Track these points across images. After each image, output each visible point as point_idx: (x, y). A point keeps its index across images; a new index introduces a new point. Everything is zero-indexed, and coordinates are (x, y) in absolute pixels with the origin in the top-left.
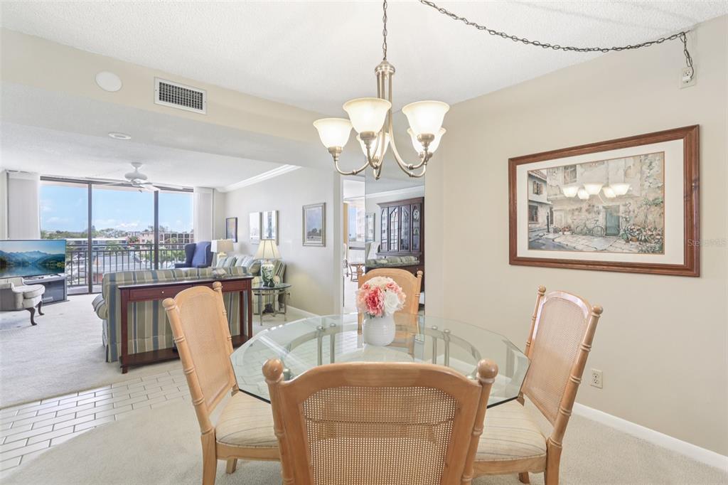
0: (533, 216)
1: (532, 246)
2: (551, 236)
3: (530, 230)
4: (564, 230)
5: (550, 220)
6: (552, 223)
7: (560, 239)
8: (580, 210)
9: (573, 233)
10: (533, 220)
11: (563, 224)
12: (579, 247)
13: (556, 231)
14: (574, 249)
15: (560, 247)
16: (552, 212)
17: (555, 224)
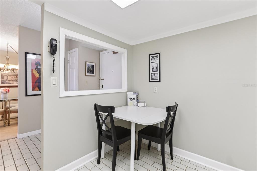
2: (8, 82)
4: (11, 81)
6: (8, 79)
7: (10, 82)
8: (14, 77)
9: (13, 81)
10: (3, 78)
11: (11, 79)
12: (14, 84)
13: (9, 81)
14: (13, 84)
16: (8, 77)
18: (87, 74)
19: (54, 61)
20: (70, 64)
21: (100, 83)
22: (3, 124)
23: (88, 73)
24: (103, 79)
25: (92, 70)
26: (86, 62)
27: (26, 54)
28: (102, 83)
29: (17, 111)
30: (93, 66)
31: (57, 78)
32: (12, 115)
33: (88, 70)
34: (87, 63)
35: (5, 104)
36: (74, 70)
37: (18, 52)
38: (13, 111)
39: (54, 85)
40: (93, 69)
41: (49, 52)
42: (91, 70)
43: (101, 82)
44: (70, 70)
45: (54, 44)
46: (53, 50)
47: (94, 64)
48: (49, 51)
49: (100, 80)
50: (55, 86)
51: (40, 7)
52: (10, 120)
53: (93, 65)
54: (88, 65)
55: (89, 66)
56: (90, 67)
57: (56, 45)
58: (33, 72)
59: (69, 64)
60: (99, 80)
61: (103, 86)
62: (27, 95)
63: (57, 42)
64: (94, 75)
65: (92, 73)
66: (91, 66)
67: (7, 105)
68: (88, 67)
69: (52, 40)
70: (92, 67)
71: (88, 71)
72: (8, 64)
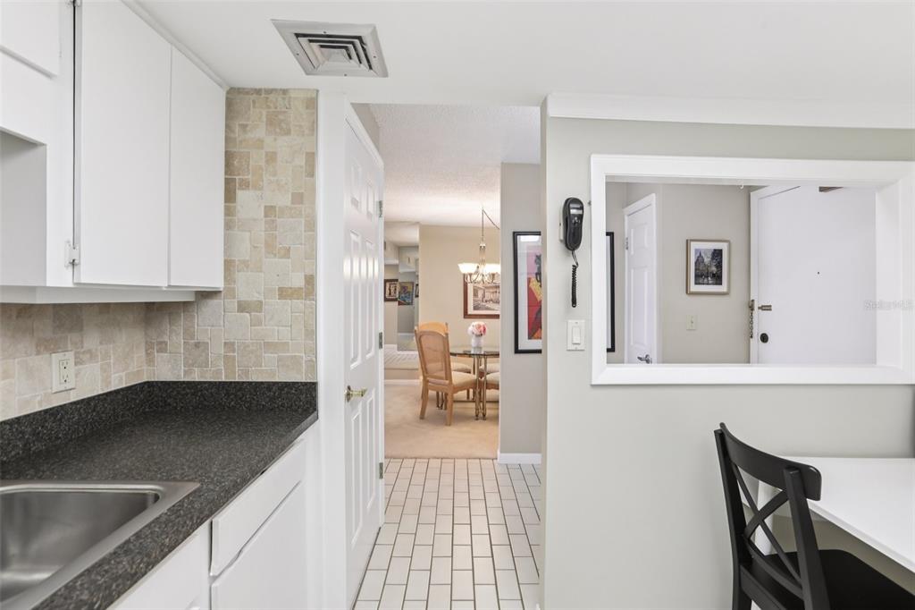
0: (475, 294)
1: (475, 308)
2: (484, 304)
3: (474, 301)
4: (489, 301)
5: (484, 296)
7: (488, 305)
9: (494, 302)
10: (475, 296)
11: (489, 298)
13: (486, 302)
14: (493, 310)
15: (488, 309)
16: (484, 293)
17: (486, 298)
18: (694, 288)
19: (575, 268)
20: (632, 253)
21: (751, 322)
22: (473, 413)
23: (696, 284)
24: (767, 308)
25: (714, 269)
26: (688, 242)
27: (515, 234)
28: (762, 322)
29: (498, 385)
30: (717, 254)
31: (583, 321)
32: (490, 393)
33: (696, 270)
34: (692, 243)
35: (480, 364)
36: (646, 273)
37: (499, 226)
38: (492, 385)
39: (575, 346)
40: (719, 266)
41: (561, 241)
42: (710, 271)
43: (755, 320)
44: (632, 271)
45: (574, 215)
46: (573, 236)
47: (723, 246)
48: (562, 238)
49: (752, 310)
50: (579, 347)
51: (537, 110)
52: (488, 405)
53: (721, 251)
54: (696, 250)
55: (703, 254)
56: (707, 260)
57: (581, 217)
58: (531, 284)
59: (629, 253)
60: (747, 310)
61: (764, 338)
62: (517, 351)
63: (582, 208)
64: (723, 288)
65: (716, 284)
66: (710, 255)
67: (482, 367)
68: (699, 261)
69: (569, 202)
70: (713, 259)
71: (697, 276)
72: (483, 262)
